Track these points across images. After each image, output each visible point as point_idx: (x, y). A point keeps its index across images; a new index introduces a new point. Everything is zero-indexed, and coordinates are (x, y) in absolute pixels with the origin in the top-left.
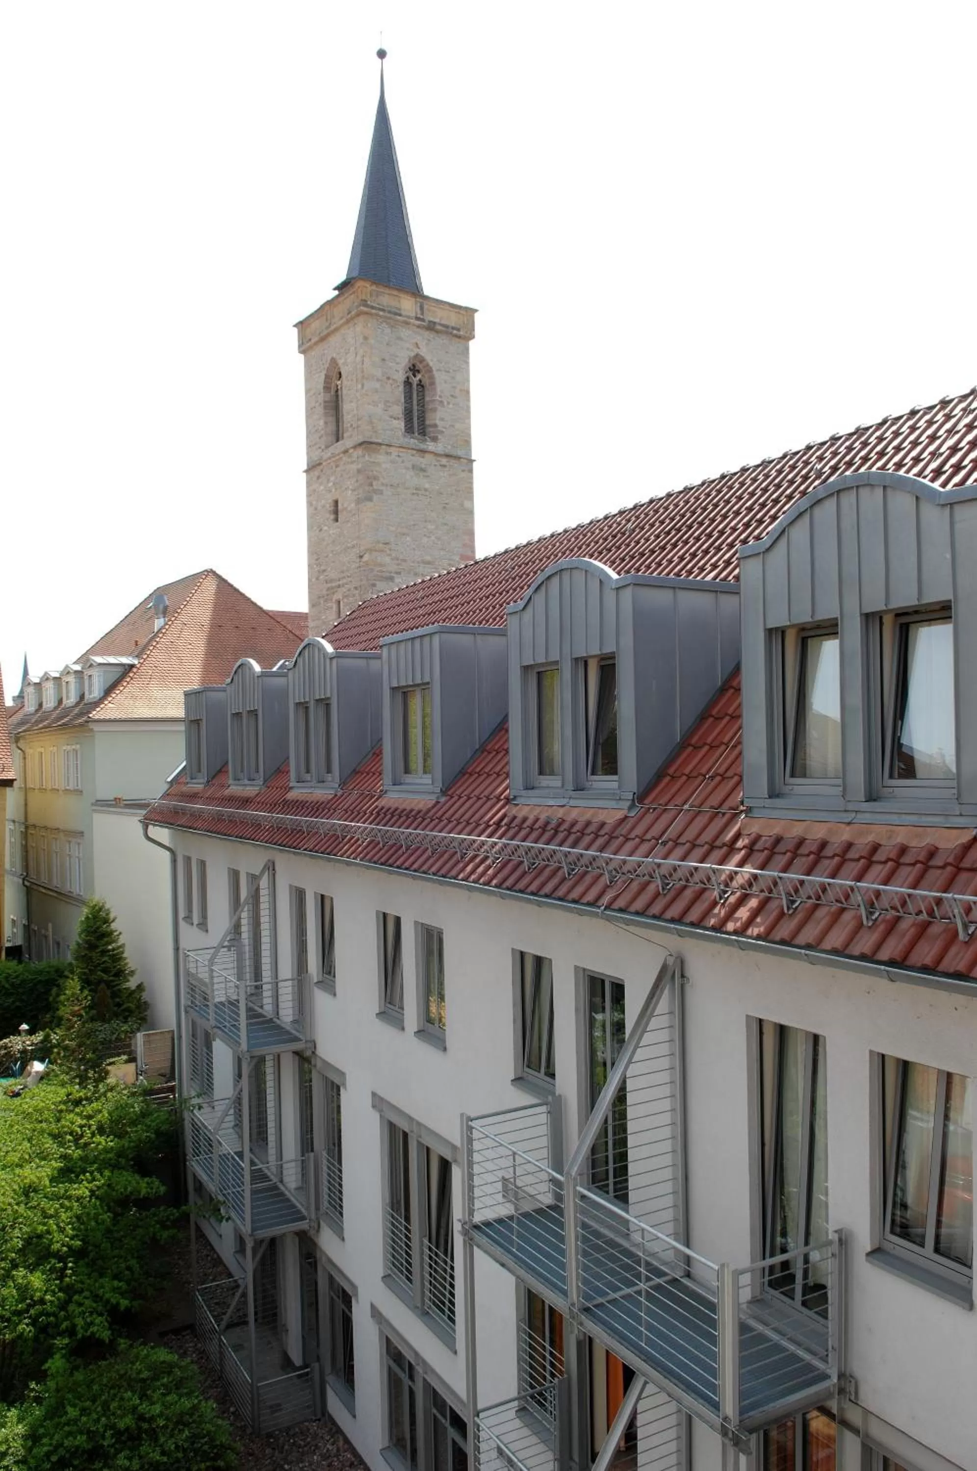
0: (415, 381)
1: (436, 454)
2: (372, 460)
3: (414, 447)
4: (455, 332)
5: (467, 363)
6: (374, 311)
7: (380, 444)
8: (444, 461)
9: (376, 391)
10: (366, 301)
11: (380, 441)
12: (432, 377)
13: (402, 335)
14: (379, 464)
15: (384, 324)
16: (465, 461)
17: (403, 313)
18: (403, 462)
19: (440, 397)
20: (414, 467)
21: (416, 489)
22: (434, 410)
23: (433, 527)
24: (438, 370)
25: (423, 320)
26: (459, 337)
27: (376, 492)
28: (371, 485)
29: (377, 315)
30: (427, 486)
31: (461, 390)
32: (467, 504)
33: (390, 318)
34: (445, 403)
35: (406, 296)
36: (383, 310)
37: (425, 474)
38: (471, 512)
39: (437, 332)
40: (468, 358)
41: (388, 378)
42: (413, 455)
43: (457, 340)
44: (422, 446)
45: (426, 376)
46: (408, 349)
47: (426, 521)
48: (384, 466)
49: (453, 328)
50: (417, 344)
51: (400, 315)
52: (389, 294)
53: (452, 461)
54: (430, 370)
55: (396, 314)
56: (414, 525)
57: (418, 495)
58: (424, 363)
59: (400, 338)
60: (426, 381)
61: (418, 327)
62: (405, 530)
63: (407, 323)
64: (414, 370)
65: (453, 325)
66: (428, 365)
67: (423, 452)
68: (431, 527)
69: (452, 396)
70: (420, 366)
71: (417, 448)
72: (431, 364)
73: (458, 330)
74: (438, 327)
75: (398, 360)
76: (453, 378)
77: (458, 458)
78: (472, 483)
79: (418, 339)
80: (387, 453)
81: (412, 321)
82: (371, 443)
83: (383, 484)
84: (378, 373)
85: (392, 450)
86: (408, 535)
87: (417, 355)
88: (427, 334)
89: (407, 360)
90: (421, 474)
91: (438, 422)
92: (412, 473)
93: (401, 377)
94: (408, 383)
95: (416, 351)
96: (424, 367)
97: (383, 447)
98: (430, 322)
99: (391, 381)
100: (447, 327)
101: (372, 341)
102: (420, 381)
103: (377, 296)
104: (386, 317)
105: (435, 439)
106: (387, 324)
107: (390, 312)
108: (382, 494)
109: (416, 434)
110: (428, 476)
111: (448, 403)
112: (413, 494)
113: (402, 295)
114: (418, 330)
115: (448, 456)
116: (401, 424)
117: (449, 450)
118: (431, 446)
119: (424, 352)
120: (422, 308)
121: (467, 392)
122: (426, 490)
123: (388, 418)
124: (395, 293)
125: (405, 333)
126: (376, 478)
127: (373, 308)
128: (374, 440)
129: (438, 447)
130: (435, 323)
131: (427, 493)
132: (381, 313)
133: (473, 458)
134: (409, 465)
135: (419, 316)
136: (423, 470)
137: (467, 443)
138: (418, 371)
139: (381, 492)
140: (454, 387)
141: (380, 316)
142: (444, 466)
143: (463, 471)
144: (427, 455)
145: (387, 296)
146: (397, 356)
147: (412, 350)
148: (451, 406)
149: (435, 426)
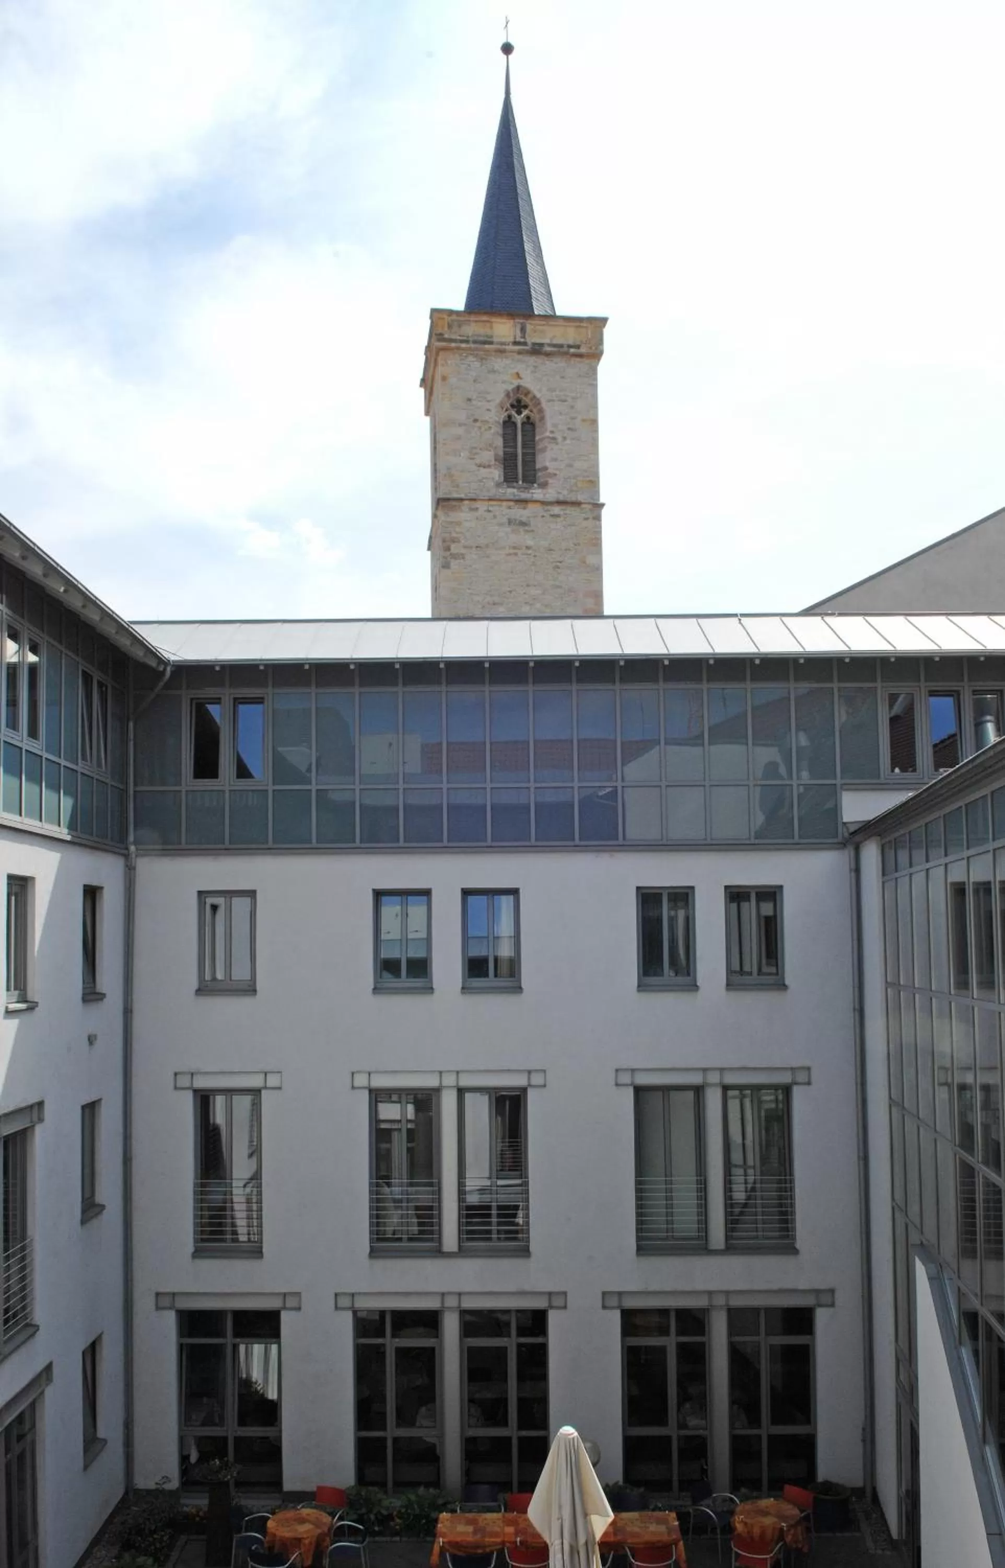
0: (519, 419)
1: (543, 503)
2: (449, 519)
3: (512, 497)
4: (572, 350)
5: (594, 386)
6: (453, 345)
7: (462, 500)
8: (556, 510)
9: (459, 438)
10: (441, 334)
11: (462, 496)
12: (541, 411)
13: (497, 367)
14: (459, 524)
15: (471, 358)
16: (590, 506)
17: (495, 340)
18: (495, 517)
19: (552, 432)
20: (510, 522)
21: (514, 548)
22: (544, 450)
23: (539, 592)
24: (549, 401)
25: (525, 344)
26: (580, 356)
27: (455, 556)
28: (448, 549)
29: (458, 348)
30: (530, 543)
31: (584, 420)
32: (591, 560)
33: (476, 349)
34: (560, 439)
35: (499, 320)
36: (467, 342)
37: (527, 528)
38: (597, 570)
39: (548, 355)
40: (596, 379)
41: (476, 421)
42: (509, 508)
43: (578, 359)
44: (524, 496)
45: (535, 410)
46: (504, 382)
47: (528, 586)
48: (467, 524)
49: (570, 346)
50: (518, 374)
51: (491, 343)
52: (476, 321)
53: (570, 510)
54: (537, 403)
55: (485, 343)
56: (510, 592)
57: (516, 554)
58: (530, 396)
59: (493, 371)
60: (535, 417)
61: (519, 353)
62: (496, 599)
63: (502, 352)
64: (519, 406)
65: (571, 342)
66: (534, 397)
67: (523, 502)
68: (534, 592)
69: (569, 429)
70: (526, 400)
71: (517, 498)
72: (538, 395)
73: (578, 347)
74: (548, 349)
75: (489, 397)
76: (572, 407)
77: (577, 504)
78: (600, 532)
79: (520, 368)
80: (471, 509)
81: (507, 347)
82: (448, 499)
83: (465, 547)
84: (462, 416)
85: (477, 504)
86: (501, 604)
87: (518, 388)
88: (532, 360)
89: (502, 395)
90: (521, 529)
91: (547, 464)
92: (508, 529)
93: (496, 416)
94: (509, 423)
95: (516, 382)
96: (532, 400)
97: (466, 502)
98: (534, 344)
99: (478, 424)
100: (561, 346)
101: (453, 380)
102: (528, 418)
103: (460, 326)
104: (470, 349)
105: (544, 485)
106: (476, 356)
107: (475, 342)
108: (463, 558)
109: (520, 482)
110: (533, 531)
111: (565, 438)
112: (510, 554)
113: (494, 319)
114: (520, 357)
115: (559, 503)
116: (497, 474)
117: (565, 495)
118: (537, 493)
119: (528, 382)
120: (523, 330)
121: (594, 422)
122: (528, 548)
123: (475, 468)
124: (485, 318)
125: (498, 363)
126: (454, 541)
127: (451, 340)
128: (455, 495)
129: (550, 494)
130: (542, 345)
131: (530, 552)
132: (463, 345)
133: (602, 500)
134: (505, 520)
135: (518, 339)
136: (523, 524)
137: (593, 483)
138: (526, 407)
139: (463, 556)
140: (573, 418)
141: (463, 349)
142: (558, 516)
143: (586, 519)
144: (530, 505)
145: (473, 324)
146: (488, 393)
147: (511, 383)
148: (568, 442)
149: (546, 468)
